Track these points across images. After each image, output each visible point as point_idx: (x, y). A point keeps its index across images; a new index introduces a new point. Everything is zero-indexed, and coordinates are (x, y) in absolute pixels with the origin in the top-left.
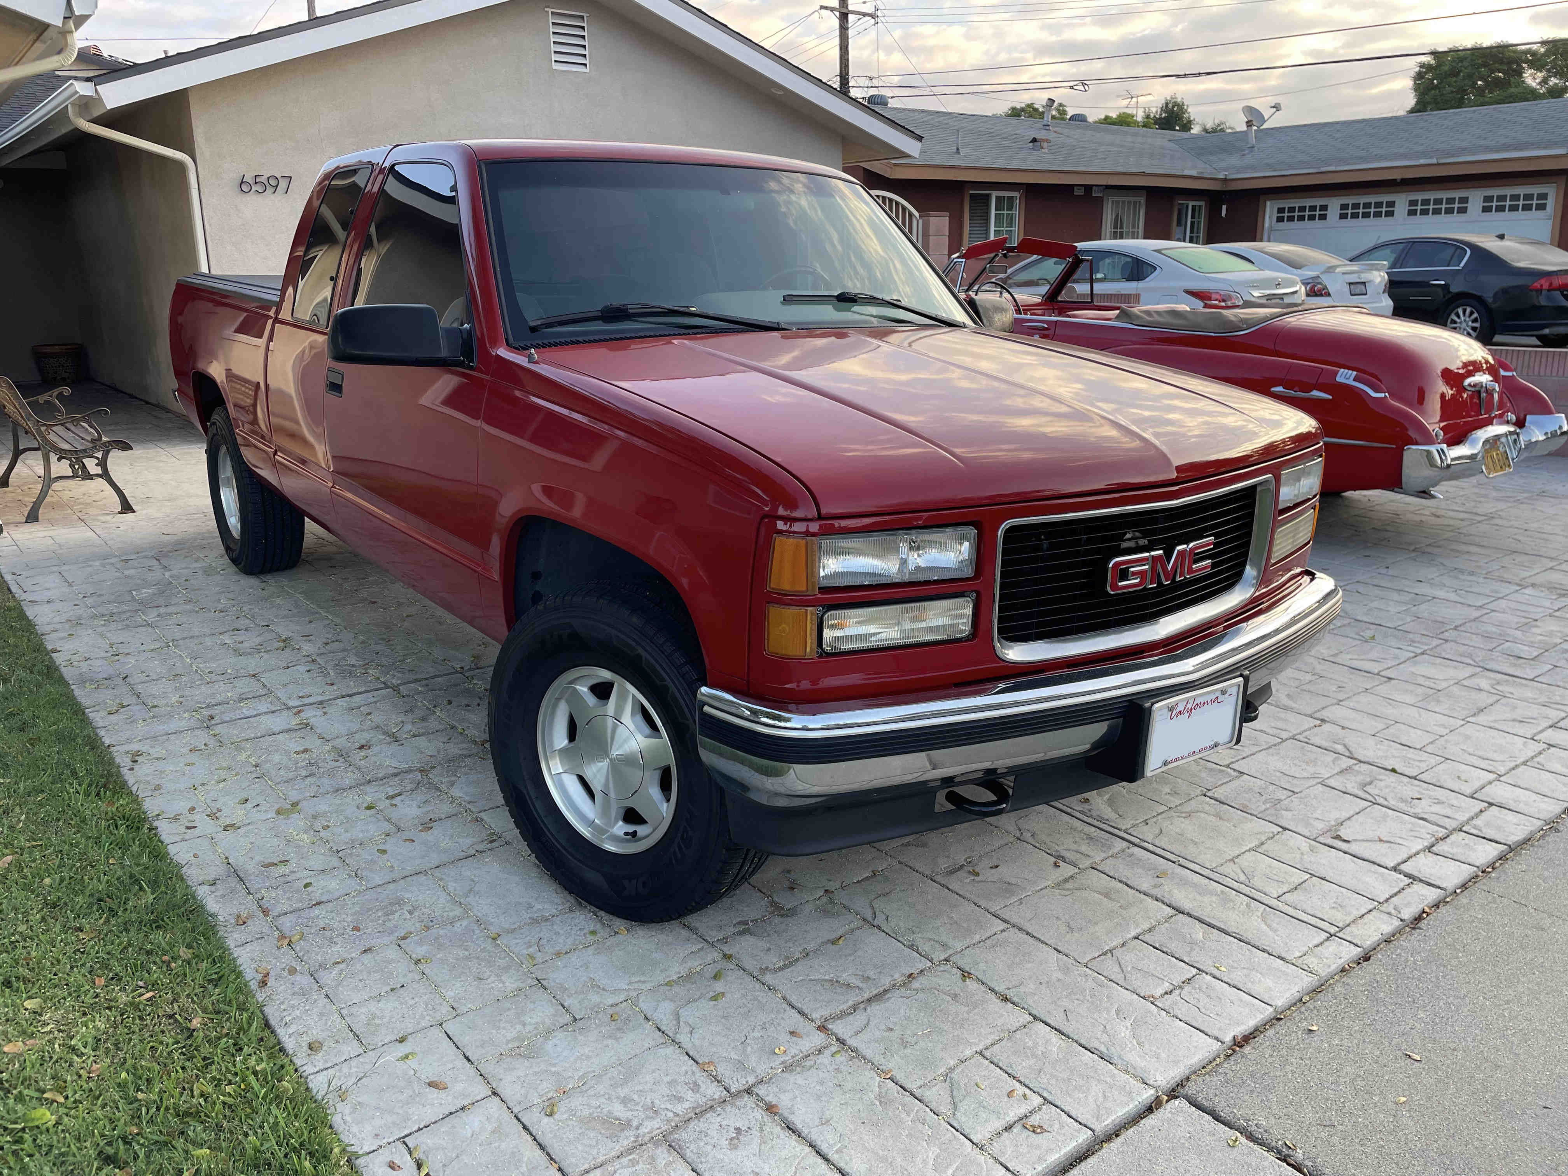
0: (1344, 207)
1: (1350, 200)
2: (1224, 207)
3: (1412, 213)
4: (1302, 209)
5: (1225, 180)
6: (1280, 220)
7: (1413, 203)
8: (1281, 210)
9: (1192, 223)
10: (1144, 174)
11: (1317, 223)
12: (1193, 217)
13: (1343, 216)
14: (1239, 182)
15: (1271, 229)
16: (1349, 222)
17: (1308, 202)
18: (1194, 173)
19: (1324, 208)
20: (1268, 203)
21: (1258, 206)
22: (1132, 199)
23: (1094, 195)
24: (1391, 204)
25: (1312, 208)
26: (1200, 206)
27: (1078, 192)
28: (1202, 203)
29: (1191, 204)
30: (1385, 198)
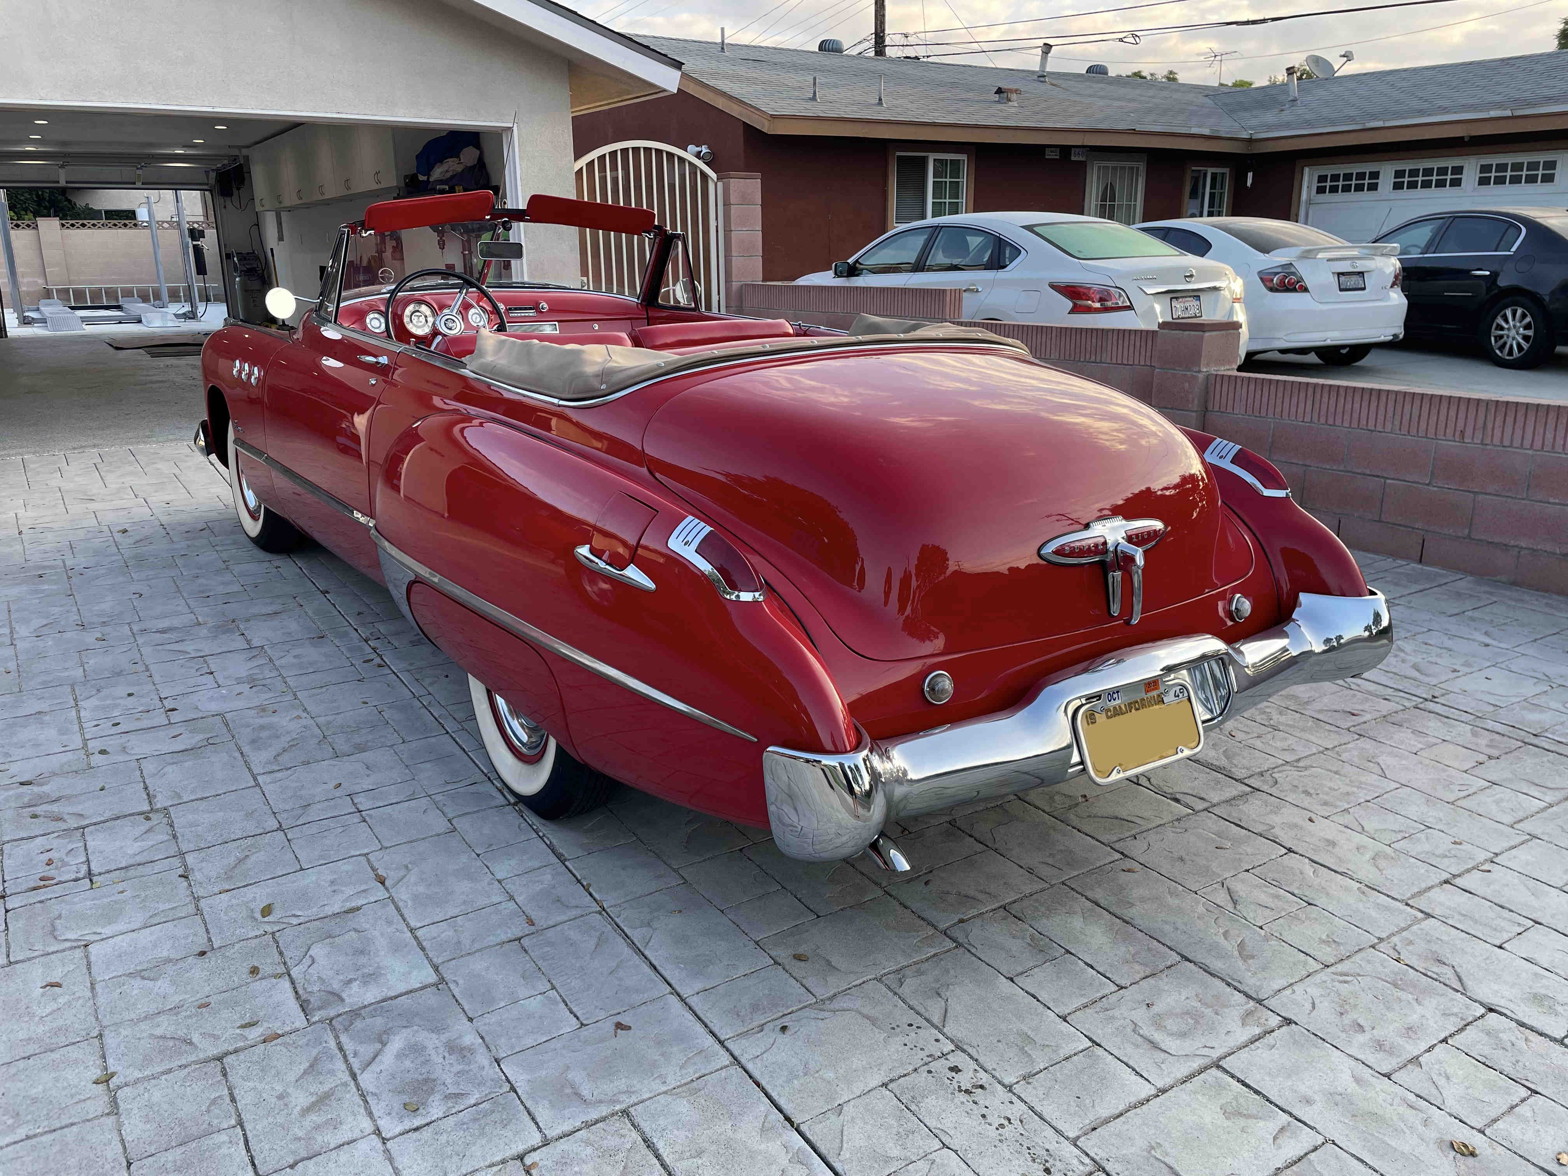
0: (1399, 174)
1: (1407, 166)
2: (1250, 175)
3: (1484, 181)
4: (1348, 177)
5: (1250, 141)
6: (1321, 190)
7: (1485, 168)
8: (1322, 179)
9: (1212, 196)
10: (1133, 132)
11: (1365, 195)
12: (1213, 187)
13: (1398, 186)
14: (1270, 142)
15: (1309, 202)
16: (1405, 193)
17: (1355, 169)
18: (1206, 132)
19: (1375, 175)
20: (1307, 170)
21: (1293, 173)
22: (1127, 164)
23: (1073, 158)
24: (1458, 170)
25: (1360, 176)
26: (1223, 174)
27: (1050, 155)
28: (1226, 170)
29: (1210, 171)
30: (1450, 163)
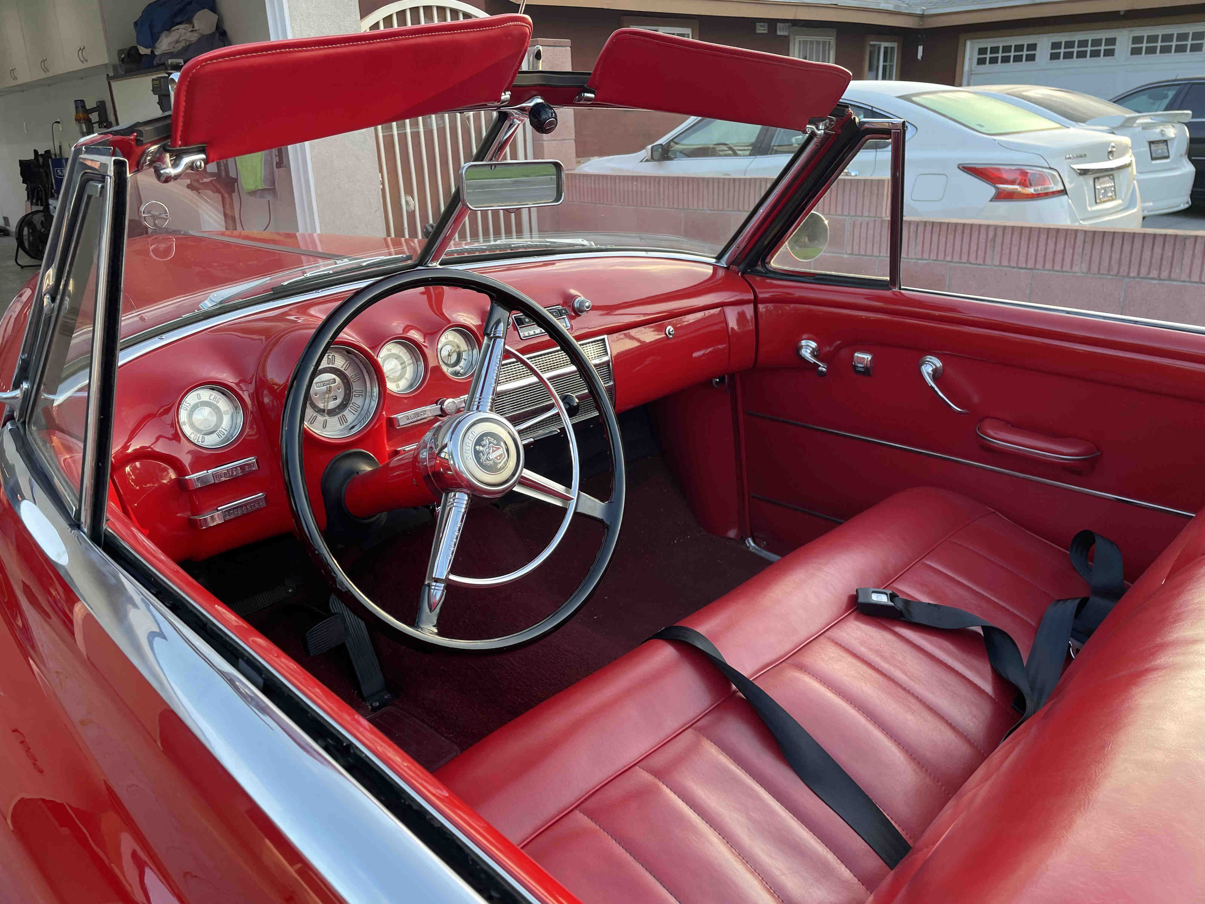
0: (1056, 45)
1: (1062, 38)
2: (920, 48)
3: (1135, 51)
4: (1007, 49)
5: (922, 16)
6: (981, 62)
7: (1137, 40)
8: (982, 51)
9: (885, 67)
10: (836, 7)
11: (1024, 65)
12: (885, 60)
13: (1054, 57)
14: (935, 19)
15: (971, 73)
16: (1062, 63)
17: (1013, 41)
18: (891, 7)
19: (1032, 47)
20: (968, 43)
21: (958, 45)
22: (821, 39)
23: (779, 33)
24: (1112, 41)
25: (1019, 48)
26: (892, 48)
27: (761, 29)
28: (895, 45)
29: (884, 45)
30: (1103, 35)
